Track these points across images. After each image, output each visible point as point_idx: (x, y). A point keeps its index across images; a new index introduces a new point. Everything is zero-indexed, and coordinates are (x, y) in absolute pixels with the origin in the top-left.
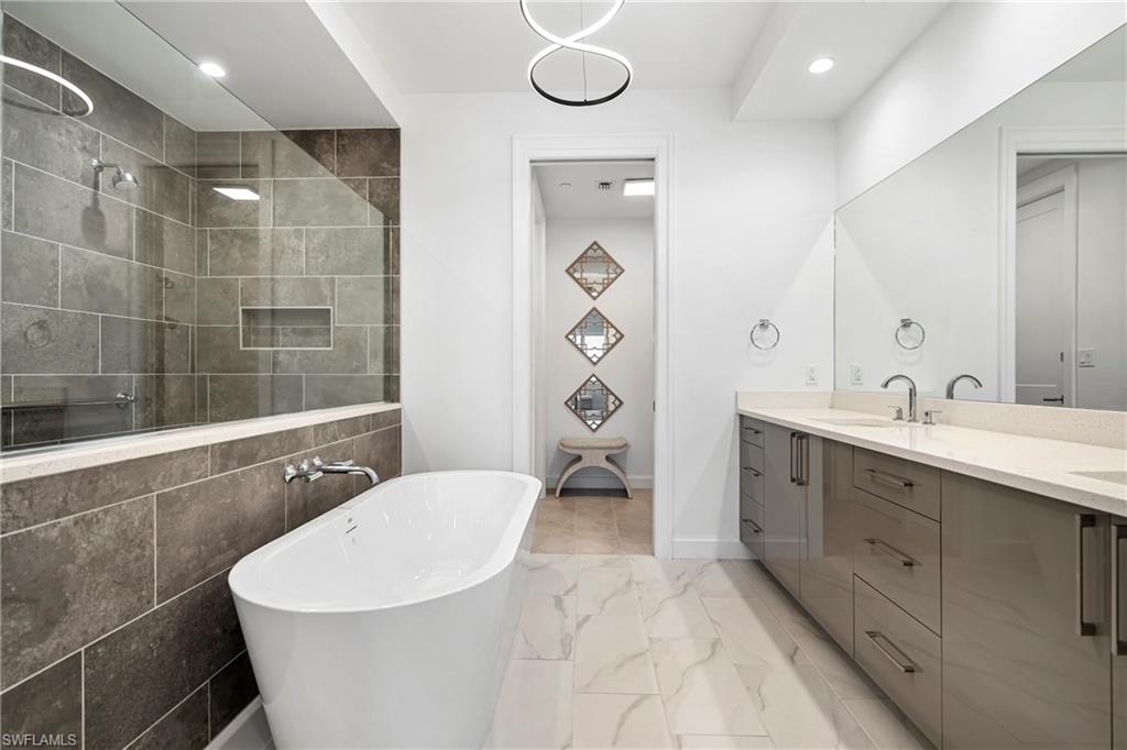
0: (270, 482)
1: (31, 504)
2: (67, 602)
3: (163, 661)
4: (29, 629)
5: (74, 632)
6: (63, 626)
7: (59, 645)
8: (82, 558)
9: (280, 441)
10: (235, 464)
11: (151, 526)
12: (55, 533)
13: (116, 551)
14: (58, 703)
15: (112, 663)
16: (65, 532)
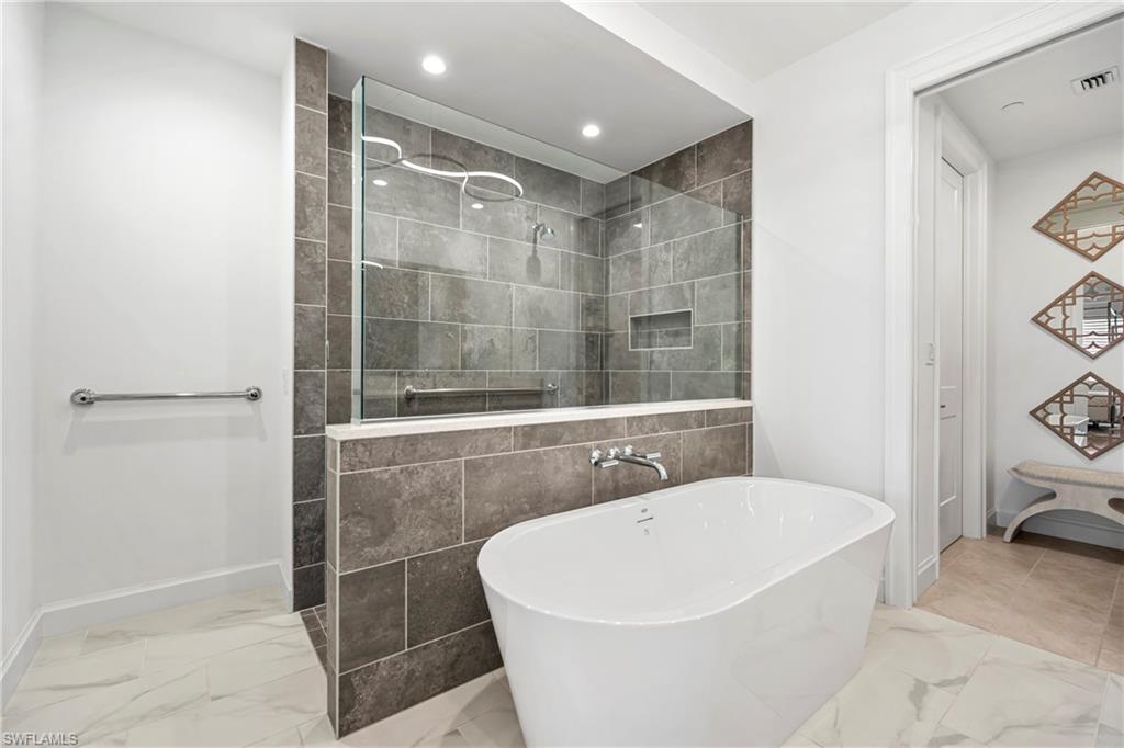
0: (575, 463)
1: (370, 454)
2: (395, 523)
3: (469, 586)
4: (369, 535)
5: (400, 546)
6: (393, 540)
7: (389, 551)
8: (405, 495)
9: (587, 428)
10: (538, 443)
11: (460, 482)
12: (386, 476)
13: (431, 496)
14: (389, 590)
15: (428, 575)
16: (393, 476)
